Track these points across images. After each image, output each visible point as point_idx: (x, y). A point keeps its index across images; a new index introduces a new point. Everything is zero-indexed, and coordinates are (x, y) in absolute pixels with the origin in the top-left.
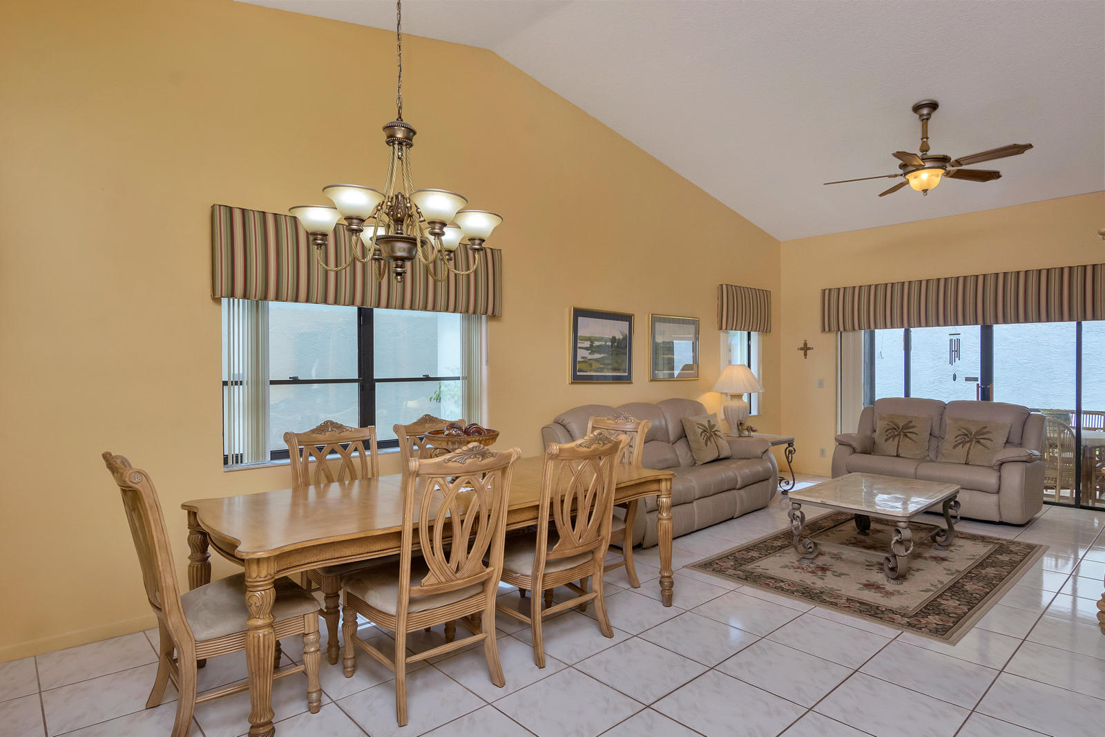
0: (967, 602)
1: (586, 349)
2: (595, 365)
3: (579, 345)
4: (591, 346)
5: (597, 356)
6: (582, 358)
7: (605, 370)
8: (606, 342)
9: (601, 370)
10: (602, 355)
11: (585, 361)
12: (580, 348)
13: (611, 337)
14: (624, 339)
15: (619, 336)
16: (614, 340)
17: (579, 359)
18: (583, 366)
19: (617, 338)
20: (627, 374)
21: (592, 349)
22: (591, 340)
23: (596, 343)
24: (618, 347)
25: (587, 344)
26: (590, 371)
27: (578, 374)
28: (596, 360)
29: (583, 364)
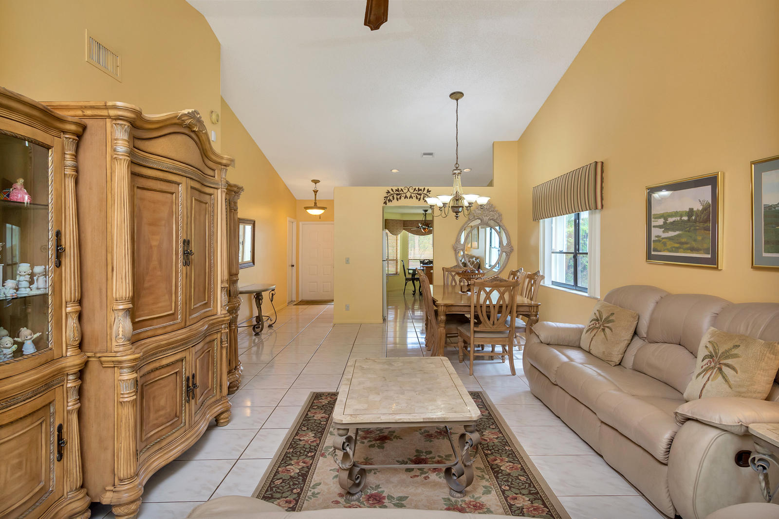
0: (309, 420)
1: (660, 227)
2: (670, 244)
3: (653, 224)
4: (665, 223)
5: (671, 234)
6: (656, 237)
7: (680, 250)
8: (681, 216)
9: (677, 250)
10: (677, 233)
11: (659, 240)
12: (654, 227)
13: (688, 210)
14: (705, 209)
15: (698, 207)
16: (691, 212)
17: (653, 238)
18: (659, 246)
19: (695, 209)
20: (709, 256)
21: (666, 227)
22: (665, 216)
23: (670, 220)
24: (695, 221)
25: (661, 222)
26: (664, 251)
27: (653, 253)
28: (670, 239)
29: (658, 243)
